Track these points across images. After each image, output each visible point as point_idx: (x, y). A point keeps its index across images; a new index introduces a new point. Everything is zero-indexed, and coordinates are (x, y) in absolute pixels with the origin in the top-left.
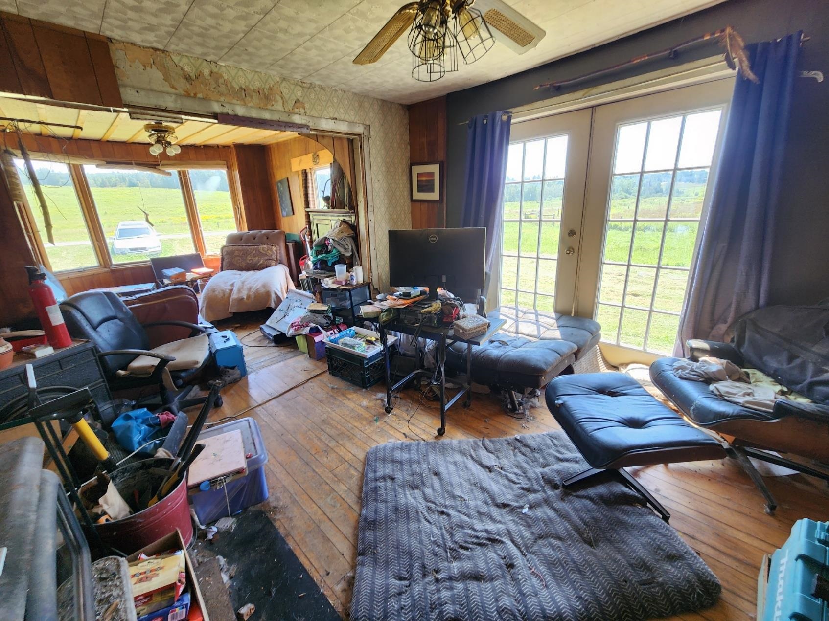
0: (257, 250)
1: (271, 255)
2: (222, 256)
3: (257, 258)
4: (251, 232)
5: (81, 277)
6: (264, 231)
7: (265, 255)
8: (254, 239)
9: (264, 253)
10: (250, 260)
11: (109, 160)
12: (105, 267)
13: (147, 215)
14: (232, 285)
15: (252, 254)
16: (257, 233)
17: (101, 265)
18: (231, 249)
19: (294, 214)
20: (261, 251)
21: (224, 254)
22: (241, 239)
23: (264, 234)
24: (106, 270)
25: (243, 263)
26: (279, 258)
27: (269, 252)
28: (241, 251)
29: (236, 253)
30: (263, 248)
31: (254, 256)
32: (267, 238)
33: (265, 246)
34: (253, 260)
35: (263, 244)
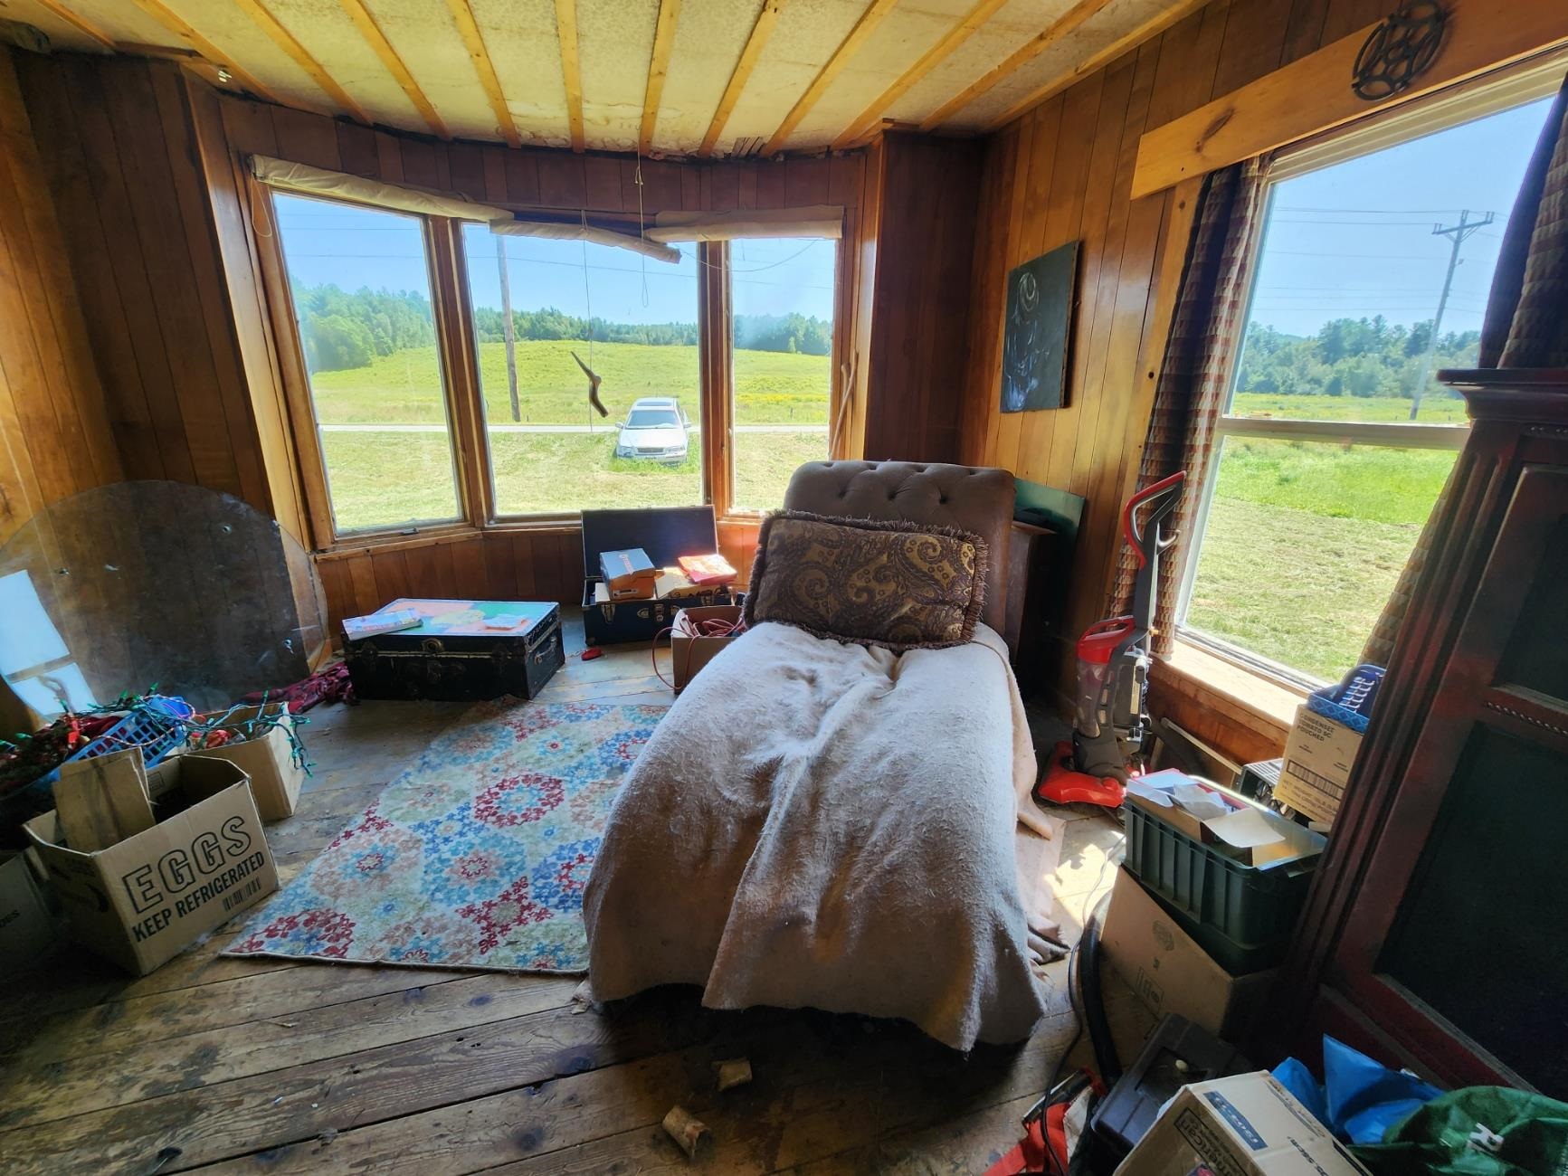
0: (895, 549)
1: (953, 583)
2: (763, 552)
3: (893, 586)
4: (882, 466)
5: (403, 552)
6: (931, 468)
7: (928, 579)
8: (892, 496)
9: (925, 567)
10: (859, 592)
11: (524, 206)
12: (473, 525)
13: (595, 381)
14: (763, 779)
15: (872, 567)
16: (905, 474)
17: (465, 519)
18: (797, 532)
19: (1067, 402)
20: (914, 557)
21: (771, 548)
22: (842, 494)
23: (935, 480)
24: (472, 533)
25: (831, 598)
26: (980, 599)
27: (946, 565)
28: (831, 545)
29: (814, 554)
30: (925, 544)
31: (880, 576)
32: (944, 500)
33: (931, 539)
34: (871, 592)
35: (924, 526)
